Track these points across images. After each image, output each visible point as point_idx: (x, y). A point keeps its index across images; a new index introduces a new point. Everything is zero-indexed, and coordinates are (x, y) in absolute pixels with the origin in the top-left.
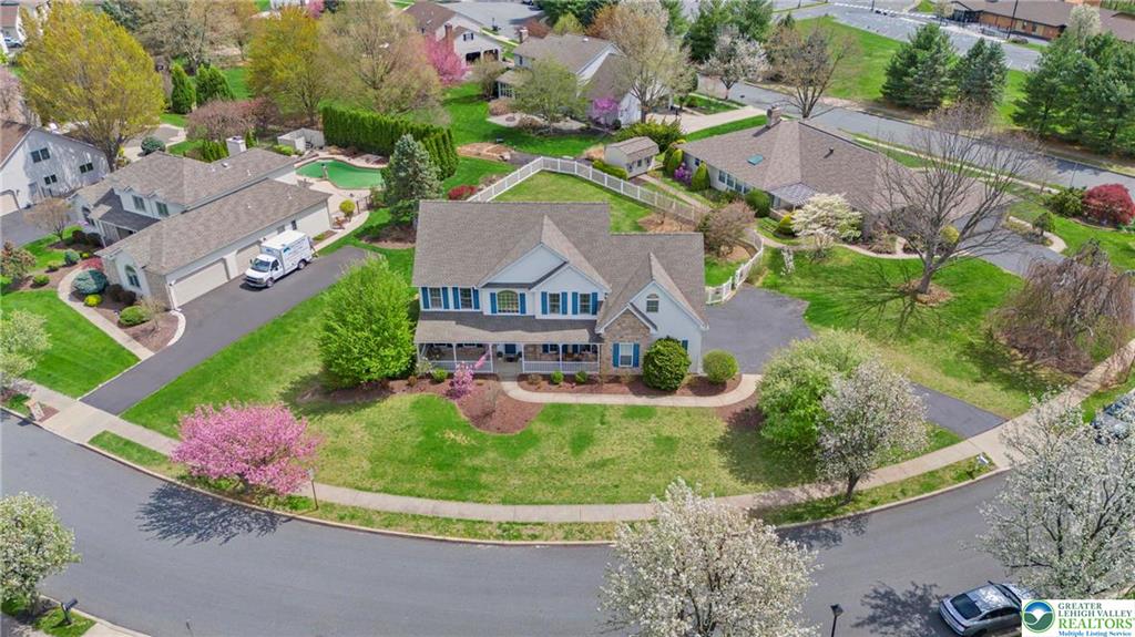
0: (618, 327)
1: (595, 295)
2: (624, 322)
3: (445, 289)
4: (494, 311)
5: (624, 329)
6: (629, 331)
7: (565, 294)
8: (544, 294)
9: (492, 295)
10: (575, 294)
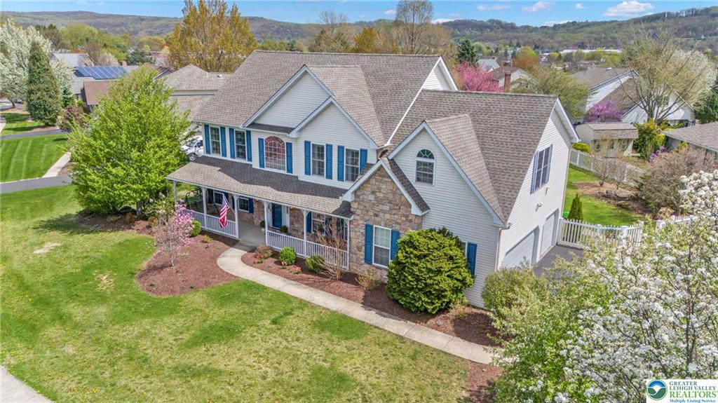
0: (371, 197)
1: (364, 152)
2: (379, 189)
3: (223, 129)
4: (262, 165)
5: (379, 201)
6: (386, 208)
7: (330, 147)
8: (307, 143)
9: (260, 140)
10: (340, 148)
